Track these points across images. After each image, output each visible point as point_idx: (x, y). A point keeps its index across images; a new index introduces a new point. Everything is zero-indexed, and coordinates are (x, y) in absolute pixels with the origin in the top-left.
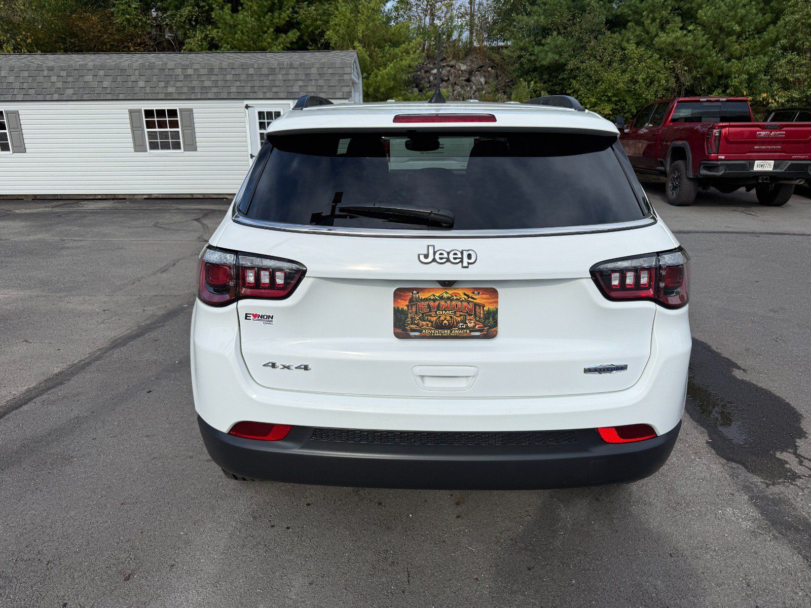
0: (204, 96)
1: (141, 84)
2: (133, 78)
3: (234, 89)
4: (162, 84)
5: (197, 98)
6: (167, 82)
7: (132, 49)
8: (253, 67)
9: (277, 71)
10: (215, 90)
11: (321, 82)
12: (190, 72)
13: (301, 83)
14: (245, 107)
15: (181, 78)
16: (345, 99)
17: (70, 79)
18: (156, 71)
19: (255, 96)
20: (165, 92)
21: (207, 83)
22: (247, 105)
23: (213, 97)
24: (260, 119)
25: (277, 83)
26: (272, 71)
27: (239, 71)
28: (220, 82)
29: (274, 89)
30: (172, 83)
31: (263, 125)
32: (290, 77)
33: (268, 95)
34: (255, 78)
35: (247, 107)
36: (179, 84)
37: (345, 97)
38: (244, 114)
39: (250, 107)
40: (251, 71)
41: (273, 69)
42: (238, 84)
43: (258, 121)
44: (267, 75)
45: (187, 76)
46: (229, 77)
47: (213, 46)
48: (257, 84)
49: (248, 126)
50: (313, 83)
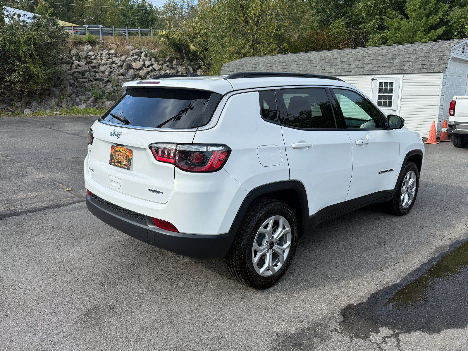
0: (349, 74)
1: (318, 68)
2: (314, 65)
3: (367, 69)
4: (328, 68)
5: (344, 75)
6: (331, 67)
7: (341, 48)
8: (382, 55)
9: (397, 56)
10: (356, 70)
11: (425, 62)
12: (345, 59)
13: (411, 63)
14: (372, 79)
15: (339, 63)
16: (441, 72)
17: (286, 67)
18: (327, 60)
19: (379, 72)
20: (329, 72)
21: (353, 66)
22: (373, 78)
23: (354, 74)
24: (380, 86)
25: (395, 64)
26: (394, 56)
27: (373, 58)
28: (360, 65)
29: (392, 68)
30: (333, 67)
31: (381, 91)
32: (404, 60)
33: (387, 72)
34: (382, 61)
35: (373, 79)
36: (337, 67)
37: (440, 71)
38: (371, 84)
39: (375, 79)
40: (380, 57)
41: (394, 55)
42: (370, 65)
43: (378, 88)
44: (390, 59)
45: (342, 62)
46: (366, 62)
47: (384, 42)
48: (382, 65)
49: (371, 91)
50: (419, 63)
